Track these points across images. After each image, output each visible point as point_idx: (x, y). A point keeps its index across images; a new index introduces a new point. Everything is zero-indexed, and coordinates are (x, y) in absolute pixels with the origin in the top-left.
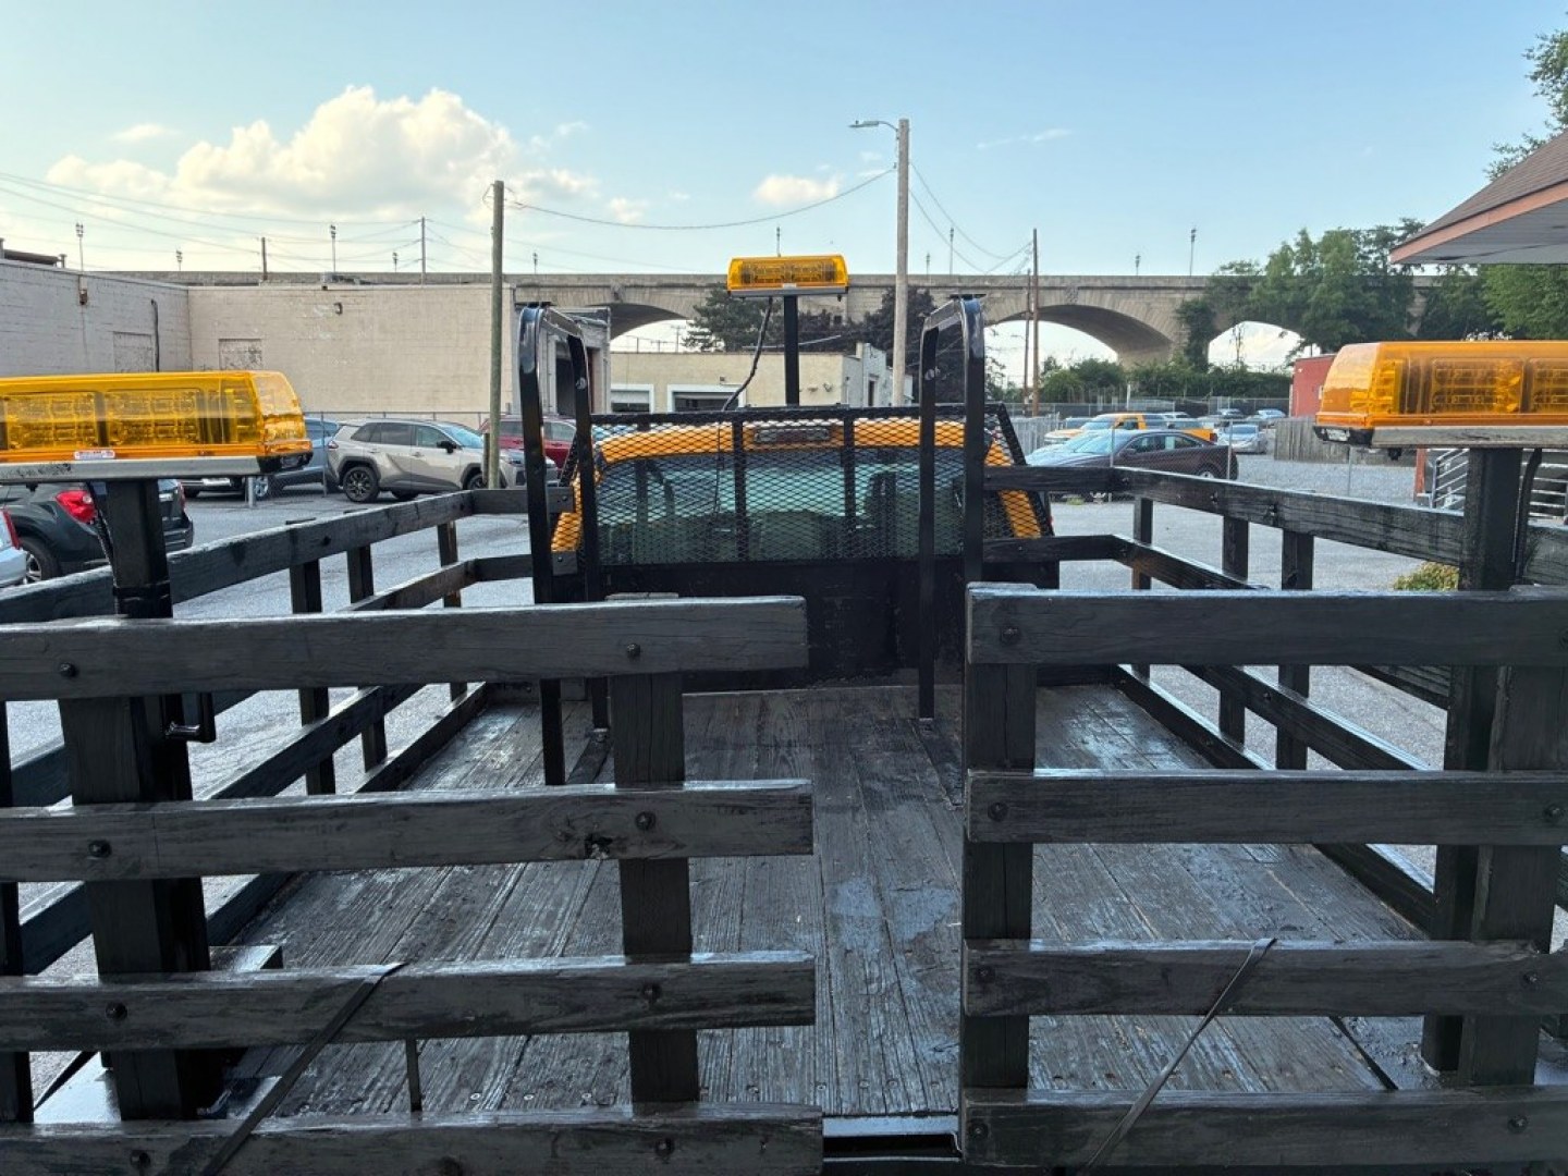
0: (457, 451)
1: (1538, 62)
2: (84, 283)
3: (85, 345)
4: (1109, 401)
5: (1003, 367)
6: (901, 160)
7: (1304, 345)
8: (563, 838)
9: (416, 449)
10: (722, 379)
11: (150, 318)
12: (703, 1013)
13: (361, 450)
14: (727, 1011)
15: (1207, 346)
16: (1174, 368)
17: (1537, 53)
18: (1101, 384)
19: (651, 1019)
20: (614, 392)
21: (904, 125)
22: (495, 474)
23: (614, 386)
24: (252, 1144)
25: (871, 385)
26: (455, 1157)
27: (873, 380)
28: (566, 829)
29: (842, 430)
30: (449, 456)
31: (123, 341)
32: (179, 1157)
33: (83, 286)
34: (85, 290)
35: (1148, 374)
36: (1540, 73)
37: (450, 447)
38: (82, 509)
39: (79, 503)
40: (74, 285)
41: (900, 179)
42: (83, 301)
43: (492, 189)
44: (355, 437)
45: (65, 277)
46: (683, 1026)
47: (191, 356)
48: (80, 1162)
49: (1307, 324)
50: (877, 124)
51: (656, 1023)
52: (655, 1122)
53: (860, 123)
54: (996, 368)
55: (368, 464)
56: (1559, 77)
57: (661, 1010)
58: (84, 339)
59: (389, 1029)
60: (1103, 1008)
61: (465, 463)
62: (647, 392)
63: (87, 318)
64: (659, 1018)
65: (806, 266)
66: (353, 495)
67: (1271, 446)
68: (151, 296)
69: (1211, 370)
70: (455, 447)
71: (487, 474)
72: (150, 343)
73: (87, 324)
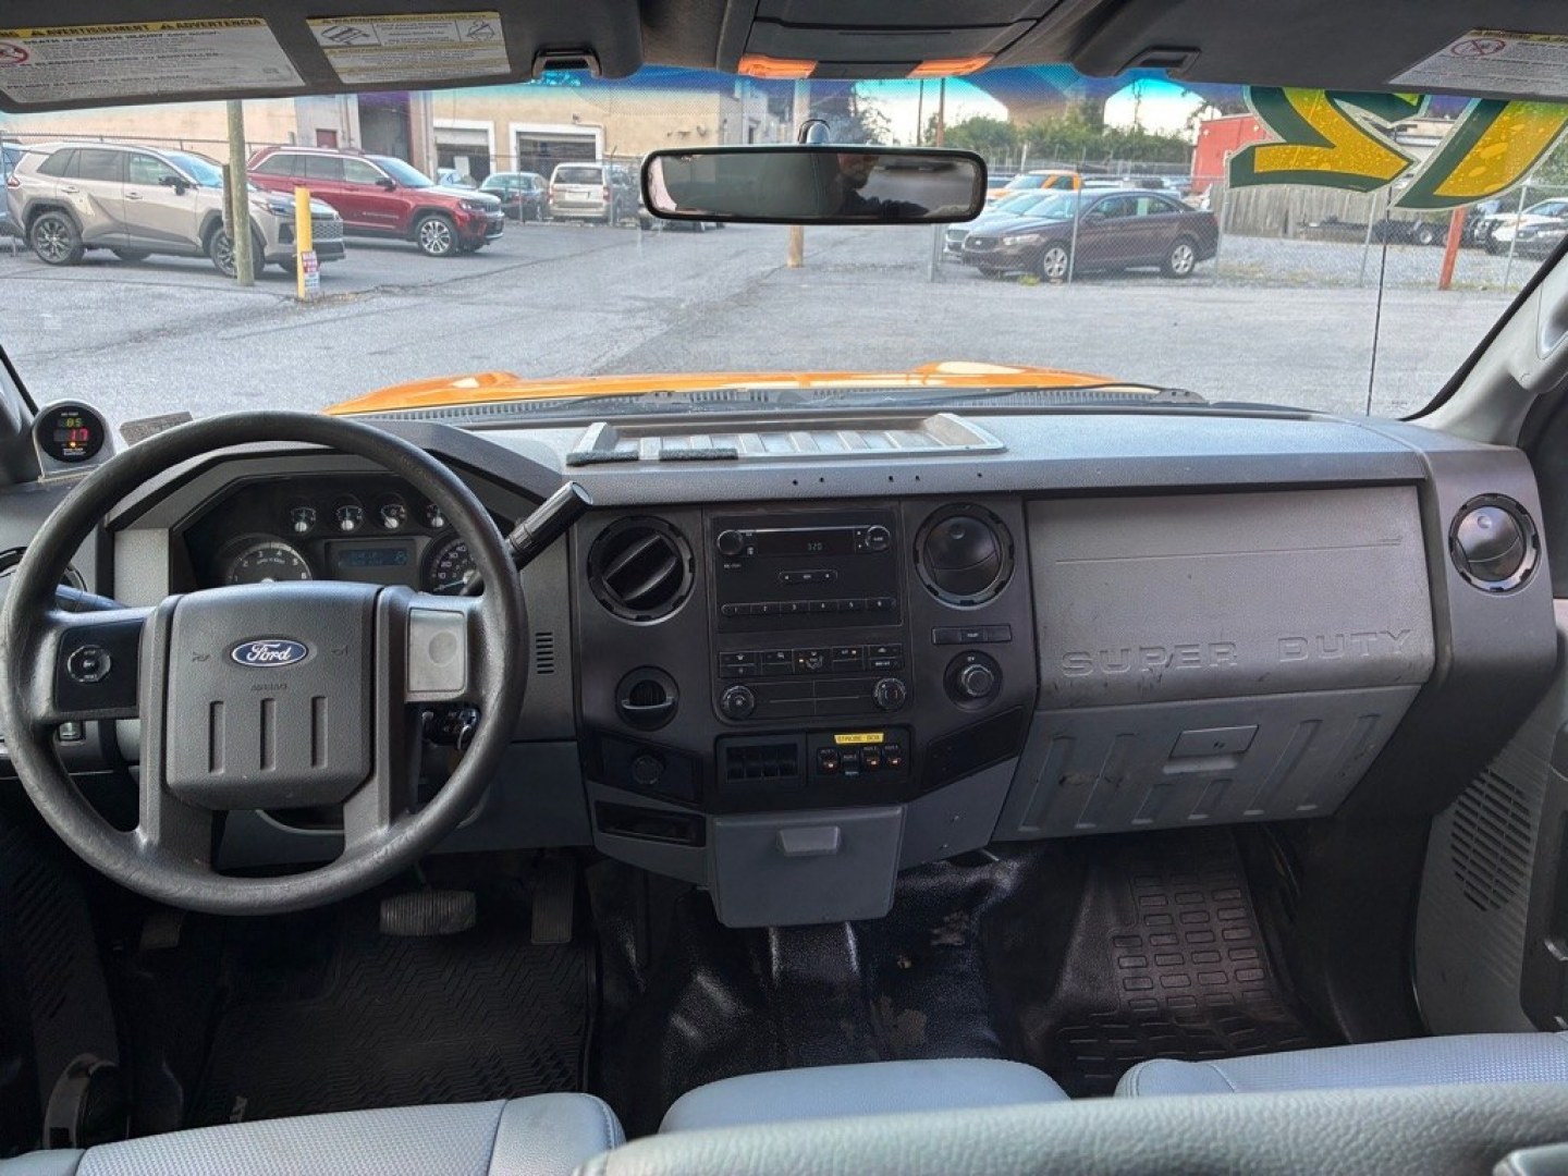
0: (190, 192)
4: (1002, 162)
5: (889, 121)
7: (1205, 107)
9: (129, 187)
10: (575, 118)
13: (51, 188)
16: (1069, 127)
18: (993, 144)
20: (437, 129)
22: (243, 225)
23: (438, 123)
25: (751, 131)
27: (754, 125)
30: (179, 198)
35: (1041, 134)
37: (181, 186)
44: (42, 170)
54: (881, 122)
55: (62, 208)
61: (201, 210)
62: (485, 132)
66: (47, 254)
69: (1106, 132)
70: (188, 185)
71: (231, 226)
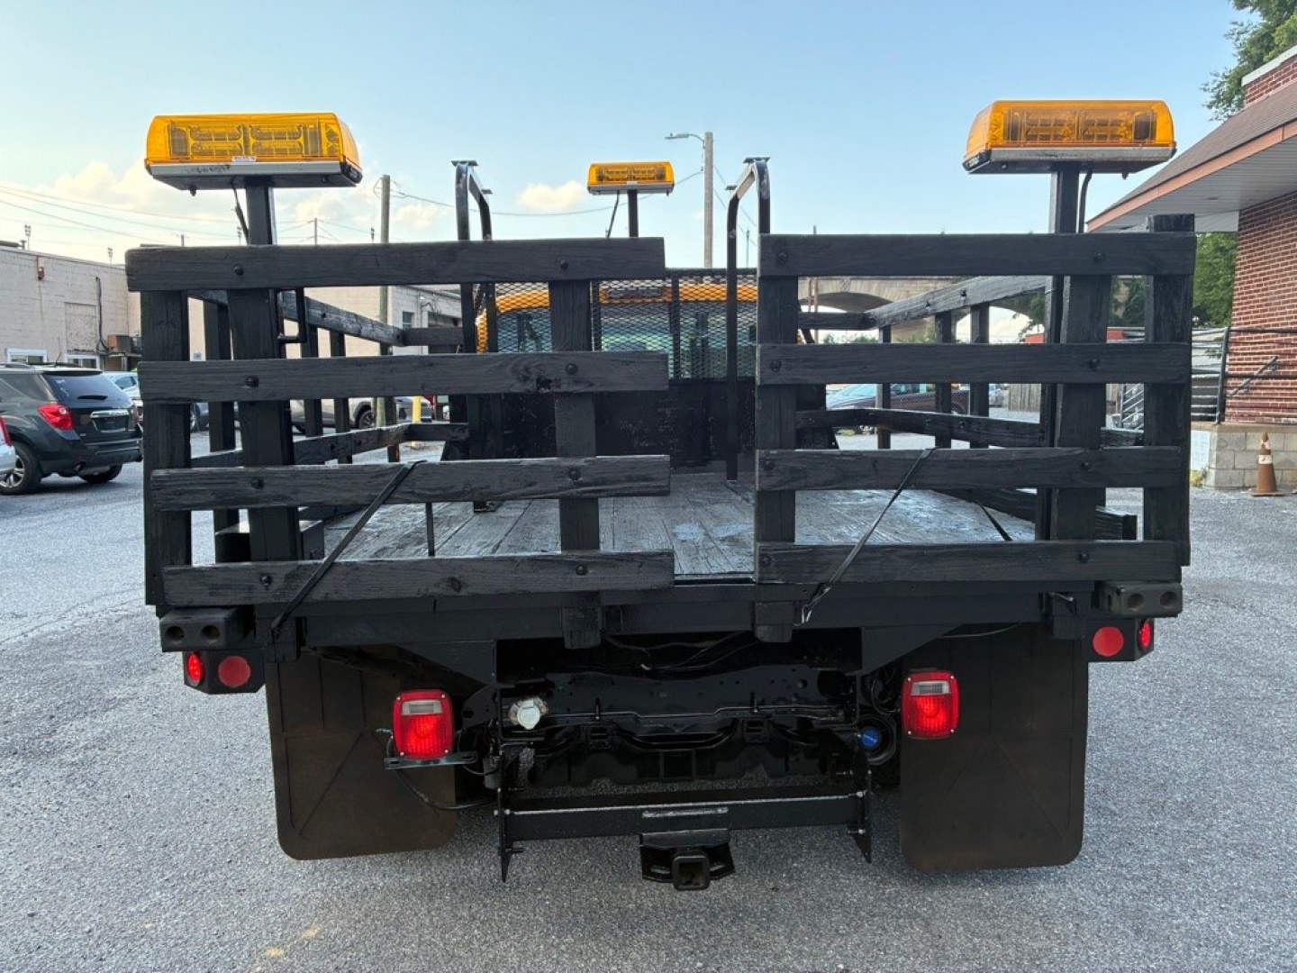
1: (1212, 94)
2: (42, 262)
3: (42, 312)
6: (706, 163)
7: (1032, 324)
8: (523, 379)
11: (95, 291)
12: (605, 487)
14: (619, 486)
15: (955, 325)
17: (1211, 87)
19: (574, 491)
21: (709, 137)
24: (337, 569)
26: (456, 576)
28: (526, 374)
29: (670, 290)
31: (73, 310)
32: (291, 577)
33: (41, 265)
34: (41, 268)
36: (1214, 102)
38: (58, 419)
39: (57, 414)
40: (33, 264)
41: (706, 179)
42: (41, 277)
43: (380, 181)
45: (25, 257)
46: (592, 495)
47: (127, 323)
48: (228, 582)
49: (1035, 307)
50: (686, 136)
51: (577, 493)
52: (575, 555)
53: (674, 135)
56: (1230, 106)
57: (581, 485)
58: (41, 308)
59: (419, 495)
60: (837, 486)
63: (43, 290)
64: (579, 490)
65: (644, 169)
67: (1006, 402)
68: (97, 274)
72: (94, 312)
73: (43, 296)
